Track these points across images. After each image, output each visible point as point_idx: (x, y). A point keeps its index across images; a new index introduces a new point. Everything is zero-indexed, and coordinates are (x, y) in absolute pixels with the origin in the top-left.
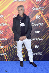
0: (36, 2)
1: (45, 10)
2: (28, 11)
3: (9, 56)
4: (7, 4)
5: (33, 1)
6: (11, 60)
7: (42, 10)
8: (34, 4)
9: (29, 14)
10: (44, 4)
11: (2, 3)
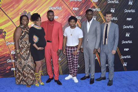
0: (73, 11)
1: (82, 19)
2: (65, 20)
3: (44, 70)
4: (42, 12)
5: (69, 9)
6: (46, 75)
7: (79, 19)
8: (71, 12)
9: (65, 23)
10: (81, 13)
11: (36, 11)
